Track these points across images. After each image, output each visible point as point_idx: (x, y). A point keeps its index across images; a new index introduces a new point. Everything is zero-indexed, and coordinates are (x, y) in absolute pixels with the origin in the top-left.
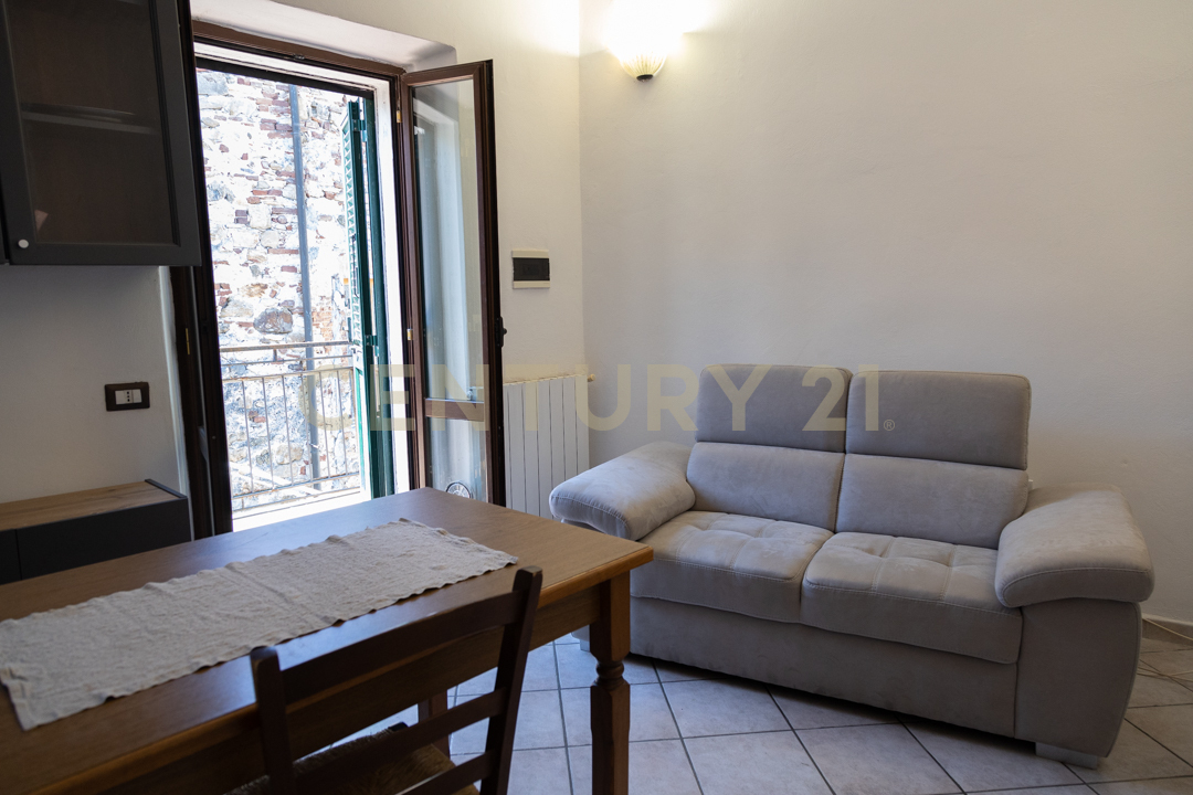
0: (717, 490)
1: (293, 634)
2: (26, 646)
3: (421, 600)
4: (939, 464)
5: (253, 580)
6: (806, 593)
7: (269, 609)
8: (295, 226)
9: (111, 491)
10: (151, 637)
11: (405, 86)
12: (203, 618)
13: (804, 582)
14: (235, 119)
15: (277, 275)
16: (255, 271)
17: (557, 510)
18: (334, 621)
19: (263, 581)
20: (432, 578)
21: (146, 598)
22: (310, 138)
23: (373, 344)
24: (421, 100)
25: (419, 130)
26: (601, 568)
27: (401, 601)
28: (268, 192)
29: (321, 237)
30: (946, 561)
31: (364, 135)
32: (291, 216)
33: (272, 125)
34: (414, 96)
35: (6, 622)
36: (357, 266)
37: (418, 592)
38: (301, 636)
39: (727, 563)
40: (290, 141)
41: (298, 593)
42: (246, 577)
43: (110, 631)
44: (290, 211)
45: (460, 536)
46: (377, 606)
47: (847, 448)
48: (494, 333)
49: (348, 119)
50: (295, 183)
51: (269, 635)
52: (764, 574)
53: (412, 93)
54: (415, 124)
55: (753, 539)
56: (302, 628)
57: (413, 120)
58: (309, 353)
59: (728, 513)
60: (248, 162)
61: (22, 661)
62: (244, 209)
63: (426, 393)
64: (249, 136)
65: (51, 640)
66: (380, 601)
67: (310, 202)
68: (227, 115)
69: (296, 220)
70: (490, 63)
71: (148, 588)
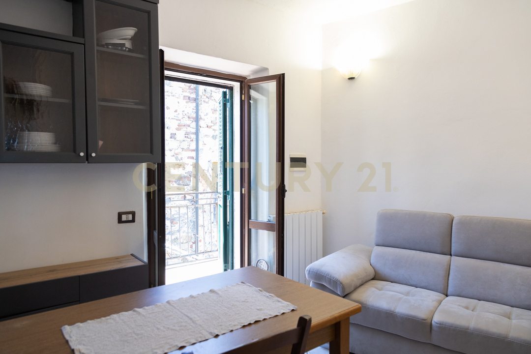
0: (385, 270)
1: (197, 340)
2: (85, 337)
3: (253, 326)
4: (502, 264)
5: (178, 310)
6: (434, 328)
7: (186, 326)
8: (194, 140)
9: (117, 259)
10: (136, 337)
11: (246, 84)
12: (158, 329)
13: (433, 322)
14: (173, 96)
15: (186, 160)
16: (177, 159)
17: (309, 277)
18: (215, 335)
19: (182, 311)
20: (258, 315)
21: (134, 316)
22: (203, 103)
23: (227, 194)
24: (253, 90)
25: (251, 102)
26: (337, 315)
27: (244, 326)
28: (184, 126)
29: (205, 144)
30: (509, 317)
31: (228, 105)
32: (193, 135)
33: (188, 98)
34: (250, 88)
35: (77, 324)
36: (222, 160)
37: (252, 322)
38: (200, 342)
39: (392, 309)
40: (194, 104)
41: (198, 319)
42: (175, 308)
43: (119, 332)
44: (193, 133)
45: (269, 293)
46: (234, 328)
47: (452, 253)
48: (281, 192)
49: (222, 98)
50: (196, 121)
51: (186, 340)
52: (411, 316)
53: (250, 87)
54: (250, 100)
55: (405, 297)
56: (201, 337)
57: (249, 98)
58: (197, 197)
59: (392, 282)
60: (177, 113)
61: (84, 345)
62: (174, 132)
63: (249, 217)
64: (178, 102)
65: (95, 335)
66: (235, 325)
67: (201, 129)
68: (170, 94)
69: (195, 137)
70: (283, 75)
71: (134, 311)
